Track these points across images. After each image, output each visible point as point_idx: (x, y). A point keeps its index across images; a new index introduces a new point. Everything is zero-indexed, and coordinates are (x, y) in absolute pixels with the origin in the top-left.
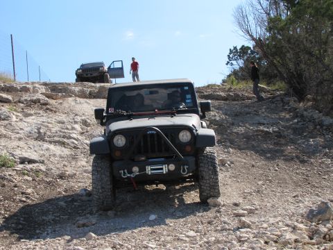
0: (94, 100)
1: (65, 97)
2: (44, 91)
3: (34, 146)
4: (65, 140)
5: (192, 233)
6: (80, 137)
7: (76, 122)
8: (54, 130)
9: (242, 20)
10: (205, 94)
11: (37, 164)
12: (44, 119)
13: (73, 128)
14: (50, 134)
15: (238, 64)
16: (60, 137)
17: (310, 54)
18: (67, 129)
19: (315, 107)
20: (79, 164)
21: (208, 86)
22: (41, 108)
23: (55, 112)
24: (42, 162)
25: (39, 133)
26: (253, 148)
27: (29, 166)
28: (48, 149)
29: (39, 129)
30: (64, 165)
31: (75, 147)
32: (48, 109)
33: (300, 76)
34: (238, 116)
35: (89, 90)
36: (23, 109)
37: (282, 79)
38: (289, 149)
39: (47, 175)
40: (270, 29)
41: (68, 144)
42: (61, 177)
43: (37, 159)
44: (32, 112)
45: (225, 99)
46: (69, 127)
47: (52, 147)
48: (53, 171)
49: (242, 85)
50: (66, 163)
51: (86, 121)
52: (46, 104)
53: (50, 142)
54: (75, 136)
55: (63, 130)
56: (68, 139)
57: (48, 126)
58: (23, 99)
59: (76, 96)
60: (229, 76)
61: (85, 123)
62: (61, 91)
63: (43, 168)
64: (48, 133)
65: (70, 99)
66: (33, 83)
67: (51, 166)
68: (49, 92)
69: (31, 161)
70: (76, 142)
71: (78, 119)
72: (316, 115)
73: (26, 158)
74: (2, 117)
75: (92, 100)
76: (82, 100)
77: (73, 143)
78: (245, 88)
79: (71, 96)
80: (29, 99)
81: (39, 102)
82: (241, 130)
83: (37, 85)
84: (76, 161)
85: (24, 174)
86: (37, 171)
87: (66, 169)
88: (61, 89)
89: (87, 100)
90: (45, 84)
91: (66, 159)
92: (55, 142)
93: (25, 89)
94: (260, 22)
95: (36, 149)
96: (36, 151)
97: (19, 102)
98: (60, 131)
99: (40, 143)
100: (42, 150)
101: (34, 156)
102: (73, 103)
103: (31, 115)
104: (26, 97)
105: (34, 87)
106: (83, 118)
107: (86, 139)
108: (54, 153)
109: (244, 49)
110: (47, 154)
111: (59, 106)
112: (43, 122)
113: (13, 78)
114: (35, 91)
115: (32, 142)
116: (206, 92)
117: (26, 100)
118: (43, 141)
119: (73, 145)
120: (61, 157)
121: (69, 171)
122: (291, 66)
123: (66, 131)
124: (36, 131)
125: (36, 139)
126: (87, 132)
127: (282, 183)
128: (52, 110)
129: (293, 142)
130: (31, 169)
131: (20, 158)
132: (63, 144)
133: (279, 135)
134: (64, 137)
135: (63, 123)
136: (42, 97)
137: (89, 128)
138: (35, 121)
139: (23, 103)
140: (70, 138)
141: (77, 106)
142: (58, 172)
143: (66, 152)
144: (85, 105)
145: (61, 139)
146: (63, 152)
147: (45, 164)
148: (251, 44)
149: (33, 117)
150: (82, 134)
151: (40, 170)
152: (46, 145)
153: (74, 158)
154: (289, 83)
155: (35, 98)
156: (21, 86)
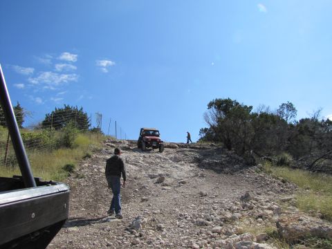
2: (128, 143)
5: (193, 205)
6: (142, 163)
8: (132, 159)
9: (206, 117)
12: (128, 155)
14: (130, 161)
15: (203, 135)
17: (233, 131)
19: (235, 153)
20: (142, 173)
22: (127, 150)
26: (212, 169)
31: (140, 167)
33: (229, 141)
34: (206, 156)
37: (222, 141)
38: (227, 169)
39: (129, 177)
40: (218, 122)
41: (138, 165)
42: (135, 178)
44: (124, 152)
45: (199, 149)
48: (132, 176)
49: (205, 144)
50: (137, 173)
54: (140, 162)
56: (138, 163)
57: (130, 158)
60: (200, 140)
62: (134, 143)
66: (123, 140)
67: (131, 174)
68: (130, 144)
72: (236, 156)
77: (140, 165)
78: (207, 145)
81: (126, 148)
82: (207, 161)
87: (137, 175)
90: (128, 141)
91: (137, 171)
92: (133, 164)
93: (120, 142)
94: (213, 119)
98: (135, 160)
104: (121, 145)
107: (145, 163)
108: (133, 168)
109: (206, 129)
113: (116, 137)
114: (124, 143)
120: (135, 170)
121: (139, 176)
122: (226, 136)
123: (137, 160)
126: (145, 160)
127: (226, 184)
129: (227, 167)
132: (135, 165)
133: (221, 164)
134: (136, 162)
136: (127, 146)
143: (137, 168)
148: (208, 127)
150: (143, 161)
153: (140, 171)
154: (225, 143)
155: (124, 146)
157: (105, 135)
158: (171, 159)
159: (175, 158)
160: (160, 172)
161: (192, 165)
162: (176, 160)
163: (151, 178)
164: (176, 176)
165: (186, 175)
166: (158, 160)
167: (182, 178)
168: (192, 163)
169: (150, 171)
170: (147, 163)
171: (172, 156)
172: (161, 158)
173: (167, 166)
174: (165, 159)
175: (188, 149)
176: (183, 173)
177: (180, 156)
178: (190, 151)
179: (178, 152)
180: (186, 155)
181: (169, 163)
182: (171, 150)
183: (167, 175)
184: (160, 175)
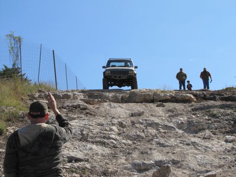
0: (126, 104)
1: (100, 102)
2: (82, 97)
3: (79, 147)
4: (106, 141)
6: (118, 138)
7: (113, 124)
8: (95, 131)
10: (225, 96)
11: (84, 163)
12: (86, 122)
13: (111, 130)
14: (91, 135)
16: (101, 137)
18: (106, 130)
20: (119, 162)
21: (227, 89)
22: (81, 113)
23: (94, 116)
24: (87, 161)
25: (82, 134)
27: (76, 165)
28: (91, 149)
29: (82, 131)
30: (106, 163)
31: (114, 147)
32: (87, 113)
35: (121, 95)
36: (67, 114)
39: (92, 172)
41: (108, 144)
42: (105, 173)
43: (82, 158)
44: (75, 116)
46: (108, 129)
47: (94, 147)
48: (97, 168)
50: (108, 161)
51: (122, 123)
52: (85, 109)
53: (93, 143)
54: (113, 136)
55: (103, 132)
56: (107, 139)
57: (89, 129)
58: (65, 105)
59: (110, 101)
61: (121, 125)
62: (96, 97)
63: (88, 166)
64: (90, 134)
65: (105, 104)
66: (73, 91)
67: (95, 164)
68: (87, 98)
69: (77, 160)
70: (115, 142)
71: (115, 121)
73: (73, 157)
74: (50, 121)
75: (125, 104)
76: (116, 105)
77: (112, 143)
79: (106, 102)
80: (71, 105)
81: (79, 107)
83: (76, 93)
84: (117, 159)
85: (73, 172)
86: (84, 169)
87: (108, 166)
88: (97, 96)
89: (120, 105)
90: (83, 91)
91: (107, 158)
92: (97, 143)
93: (67, 97)
95: (81, 149)
96: (81, 151)
97: (63, 108)
98: (100, 133)
99: (84, 143)
100: (86, 149)
101: (80, 155)
102: (108, 108)
103: (74, 119)
104: (68, 103)
105: (74, 95)
106: (120, 120)
107: (123, 139)
108: (97, 152)
110: (91, 153)
111: (96, 111)
112: (85, 125)
113: (55, 87)
114: (75, 98)
115: (77, 143)
116: (226, 94)
117: (68, 106)
118: (87, 141)
119: (112, 145)
120: (103, 156)
121: (111, 168)
123: (105, 132)
124: (80, 132)
125: (80, 140)
126: (124, 132)
128: (91, 114)
130: (78, 167)
131: (68, 157)
132: (103, 144)
134: (104, 138)
135: (102, 125)
136: (81, 103)
137: (125, 129)
138: (78, 124)
139: (65, 108)
140: (110, 138)
141: (112, 110)
142: (101, 170)
143: (107, 151)
144: (119, 109)
145: (102, 140)
146: (104, 151)
147: (89, 163)
149: (76, 121)
150: (119, 134)
151: (86, 167)
152: (89, 145)
153: (114, 156)
155: (75, 104)
156: (63, 94)
157: (33, 82)
158: (180, 126)
159: (190, 123)
160: (158, 156)
161: (228, 137)
162: (193, 128)
163: (140, 171)
164: (193, 165)
165: (216, 162)
166: (153, 131)
167: (209, 167)
168: (228, 133)
169: (135, 155)
170: (128, 137)
171: (183, 119)
172: (157, 124)
173: (172, 141)
174: (166, 127)
175: (219, 103)
176: (209, 157)
177: (200, 118)
178: (222, 107)
179: (196, 110)
180: (214, 116)
181: (177, 136)
182: (179, 106)
183: (175, 163)
184: (159, 163)
